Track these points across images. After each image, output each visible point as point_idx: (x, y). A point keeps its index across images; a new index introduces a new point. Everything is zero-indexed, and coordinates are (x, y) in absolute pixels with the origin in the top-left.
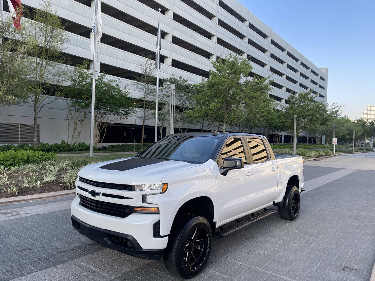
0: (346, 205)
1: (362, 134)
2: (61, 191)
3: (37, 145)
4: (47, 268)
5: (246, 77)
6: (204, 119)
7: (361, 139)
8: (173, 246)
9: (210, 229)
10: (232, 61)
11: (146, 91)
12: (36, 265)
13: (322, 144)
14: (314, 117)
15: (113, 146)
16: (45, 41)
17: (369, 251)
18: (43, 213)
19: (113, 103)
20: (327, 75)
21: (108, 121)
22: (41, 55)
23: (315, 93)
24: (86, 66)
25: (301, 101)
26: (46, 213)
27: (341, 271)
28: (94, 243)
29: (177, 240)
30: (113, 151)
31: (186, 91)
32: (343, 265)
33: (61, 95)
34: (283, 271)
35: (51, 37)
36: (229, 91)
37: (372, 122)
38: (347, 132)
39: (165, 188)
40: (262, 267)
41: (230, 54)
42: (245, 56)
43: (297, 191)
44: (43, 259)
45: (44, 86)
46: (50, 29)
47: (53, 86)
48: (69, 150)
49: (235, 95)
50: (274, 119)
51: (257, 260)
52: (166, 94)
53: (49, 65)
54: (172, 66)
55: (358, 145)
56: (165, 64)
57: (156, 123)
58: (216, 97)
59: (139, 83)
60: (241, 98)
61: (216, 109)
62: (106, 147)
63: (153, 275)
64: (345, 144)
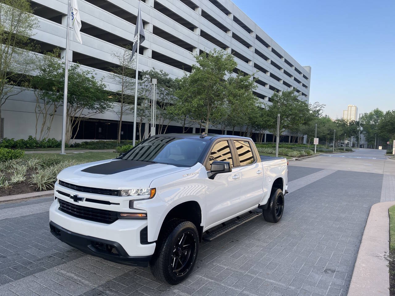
0: (327, 207)
1: (342, 134)
2: (31, 192)
3: (1, 141)
4: (24, 277)
5: (231, 73)
6: (185, 116)
7: (341, 139)
8: (161, 252)
9: (197, 234)
10: (217, 57)
11: (123, 84)
12: (12, 274)
13: (304, 143)
14: (297, 116)
15: (86, 143)
16: (12, 25)
17: (350, 253)
18: (14, 217)
19: (87, 96)
20: (310, 74)
21: (82, 116)
22: (6, 42)
23: (298, 91)
24: (57, 55)
25: (284, 100)
26: (17, 217)
27: (324, 274)
28: (73, 250)
29: (165, 246)
30: (87, 148)
31: (167, 86)
32: (325, 267)
33: (29, 86)
34: (268, 274)
35: (19, 21)
36: (212, 87)
37: (352, 123)
38: (328, 132)
39: (153, 193)
40: (248, 270)
41: (215, 49)
42: (229, 51)
43: (281, 193)
44: (18, 267)
45: (9, 75)
46: (17, 12)
47: (20, 75)
48: (37, 147)
49: (218, 92)
50: (257, 118)
51: (243, 263)
52: (146, 87)
53: (16, 52)
54: (152, 58)
55: (338, 145)
56: (144, 56)
57: (135, 119)
58: (199, 93)
59: (116, 75)
60: (224, 95)
61: (199, 106)
62: (79, 143)
63: (138, 282)
64: (326, 144)
